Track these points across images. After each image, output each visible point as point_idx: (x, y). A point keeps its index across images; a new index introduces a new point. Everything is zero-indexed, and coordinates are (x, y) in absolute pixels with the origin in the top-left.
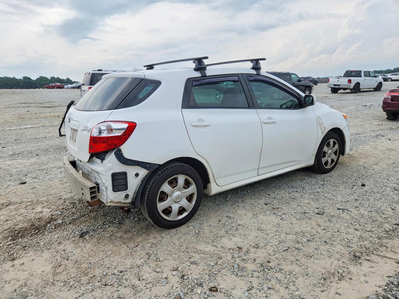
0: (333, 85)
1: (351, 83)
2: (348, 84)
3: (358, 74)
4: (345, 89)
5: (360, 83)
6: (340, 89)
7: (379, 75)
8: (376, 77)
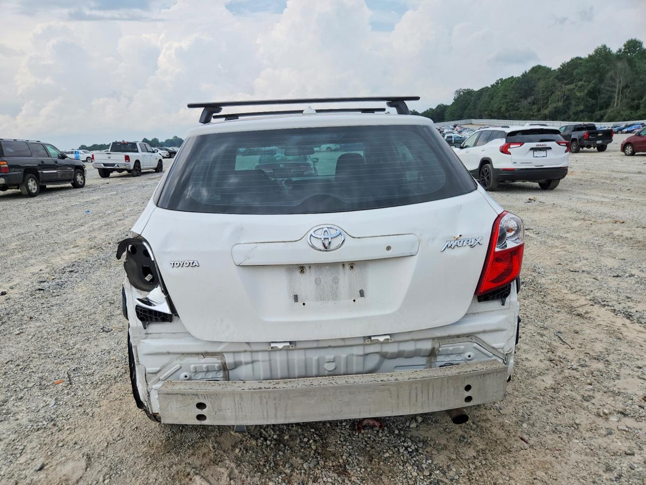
0: (102, 165)
1: (129, 161)
2: (126, 163)
3: (132, 147)
4: (120, 170)
5: (140, 160)
6: (112, 170)
7: (158, 149)
8: (154, 152)
